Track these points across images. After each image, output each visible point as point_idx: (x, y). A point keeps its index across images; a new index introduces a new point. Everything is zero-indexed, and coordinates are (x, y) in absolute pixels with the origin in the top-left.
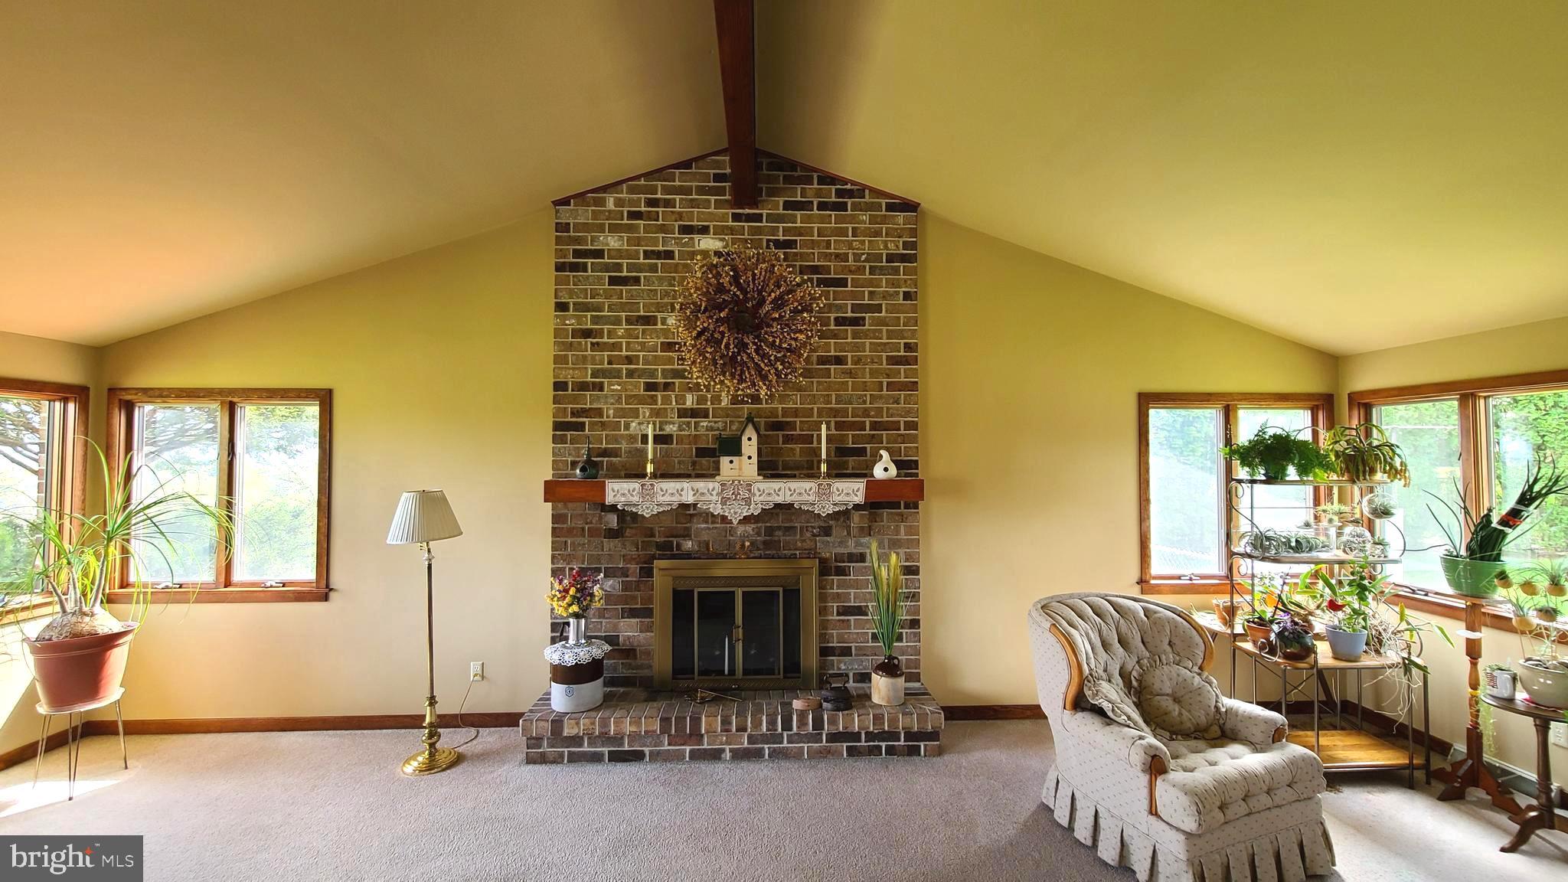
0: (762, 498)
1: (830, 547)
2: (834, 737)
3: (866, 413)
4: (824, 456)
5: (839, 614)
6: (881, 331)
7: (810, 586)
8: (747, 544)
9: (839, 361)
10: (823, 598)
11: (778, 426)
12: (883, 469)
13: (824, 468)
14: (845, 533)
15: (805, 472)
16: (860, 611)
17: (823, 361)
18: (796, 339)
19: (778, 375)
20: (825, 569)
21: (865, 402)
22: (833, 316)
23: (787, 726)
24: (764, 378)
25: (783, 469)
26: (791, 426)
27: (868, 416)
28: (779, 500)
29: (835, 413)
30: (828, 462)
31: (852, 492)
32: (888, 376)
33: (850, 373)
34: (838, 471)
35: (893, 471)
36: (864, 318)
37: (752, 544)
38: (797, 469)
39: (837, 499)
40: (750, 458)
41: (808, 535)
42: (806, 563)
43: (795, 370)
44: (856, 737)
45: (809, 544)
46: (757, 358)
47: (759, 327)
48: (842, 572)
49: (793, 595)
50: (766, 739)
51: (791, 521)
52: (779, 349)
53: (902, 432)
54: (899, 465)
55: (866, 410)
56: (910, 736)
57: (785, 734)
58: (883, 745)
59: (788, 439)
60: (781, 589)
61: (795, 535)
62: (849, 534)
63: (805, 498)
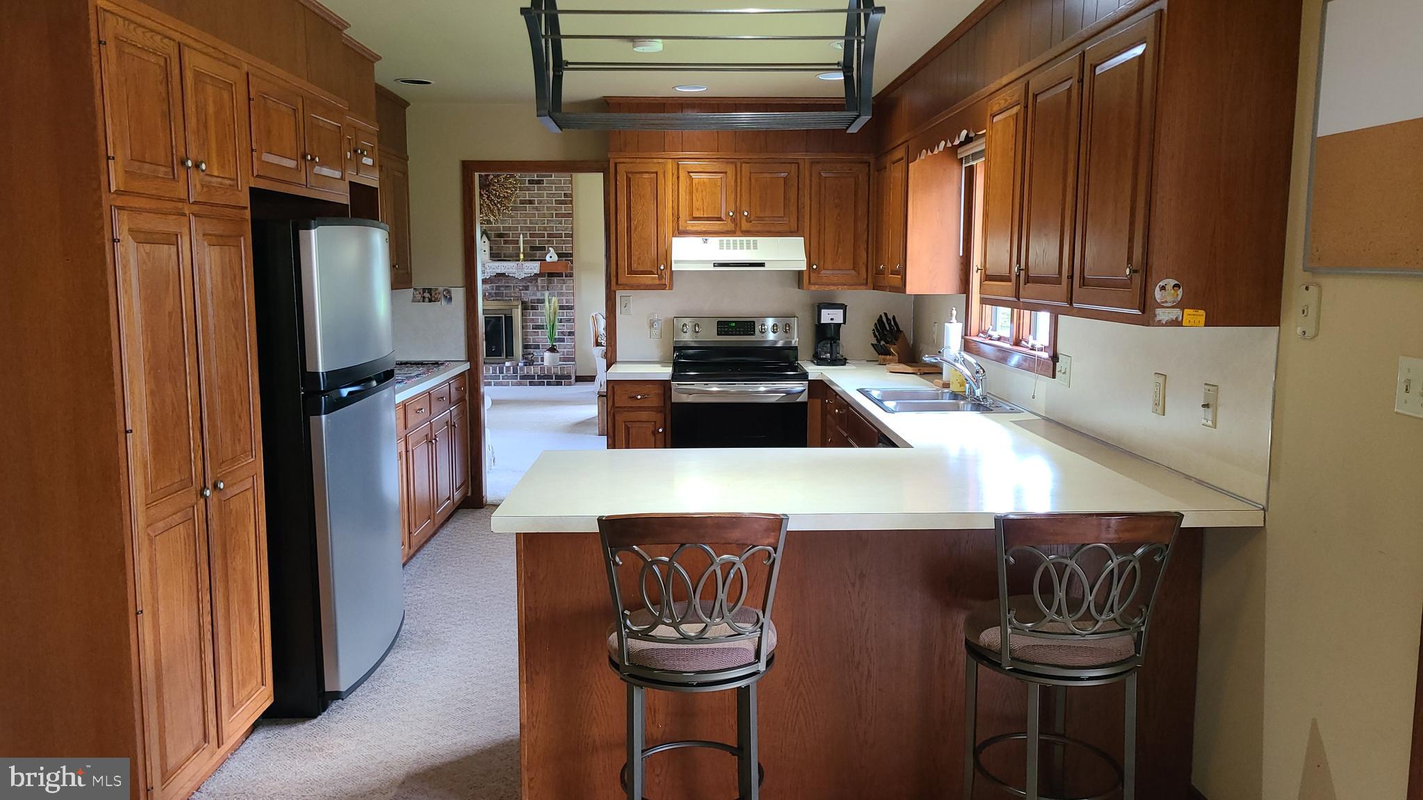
0: (490, 270)
1: (529, 296)
2: (523, 377)
3: (545, 229)
4: (522, 250)
5: (533, 329)
6: (552, 187)
7: (517, 314)
8: (487, 294)
9: (531, 202)
10: (524, 321)
11: (500, 236)
12: (551, 257)
13: (522, 256)
14: (536, 289)
15: (515, 258)
16: (541, 327)
17: (522, 202)
18: (507, 192)
19: (499, 210)
20: (525, 307)
21: (544, 223)
22: (527, 179)
23: (501, 372)
24: (492, 212)
25: (504, 257)
26: (508, 235)
27: (546, 231)
28: (499, 271)
29: (529, 229)
30: (524, 253)
31: (534, 268)
32: (556, 210)
33: (537, 209)
34: (529, 258)
35: (555, 258)
36: (543, 180)
37: (490, 294)
38: (511, 257)
39: (526, 271)
40: (485, 251)
41: (517, 290)
42: (515, 303)
43: (508, 208)
44: (533, 377)
45: (518, 295)
46: (488, 202)
47: (489, 185)
48: (534, 308)
49: (509, 320)
50: (492, 378)
51: (508, 283)
52: (499, 197)
53: (564, 239)
54: (559, 255)
55: (545, 227)
56: (557, 377)
57: (501, 375)
58: (545, 381)
59: (506, 242)
60: (503, 316)
61: (511, 289)
62: (537, 289)
63: (510, 270)
